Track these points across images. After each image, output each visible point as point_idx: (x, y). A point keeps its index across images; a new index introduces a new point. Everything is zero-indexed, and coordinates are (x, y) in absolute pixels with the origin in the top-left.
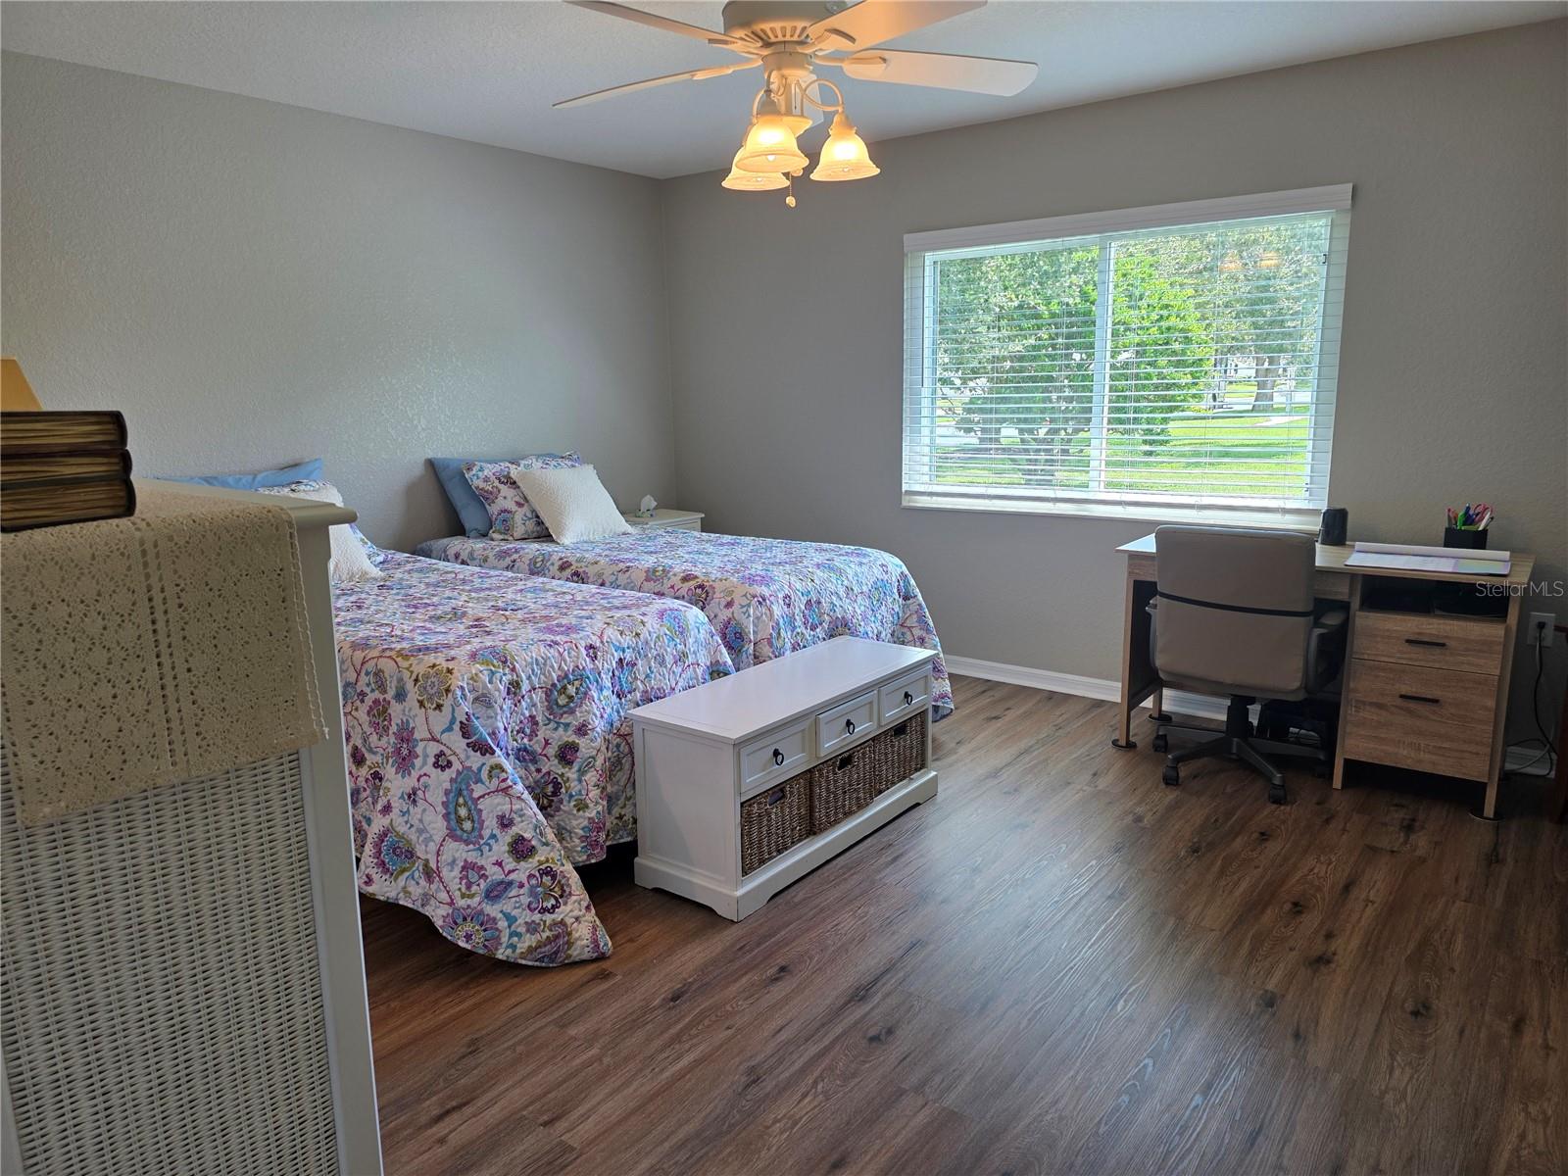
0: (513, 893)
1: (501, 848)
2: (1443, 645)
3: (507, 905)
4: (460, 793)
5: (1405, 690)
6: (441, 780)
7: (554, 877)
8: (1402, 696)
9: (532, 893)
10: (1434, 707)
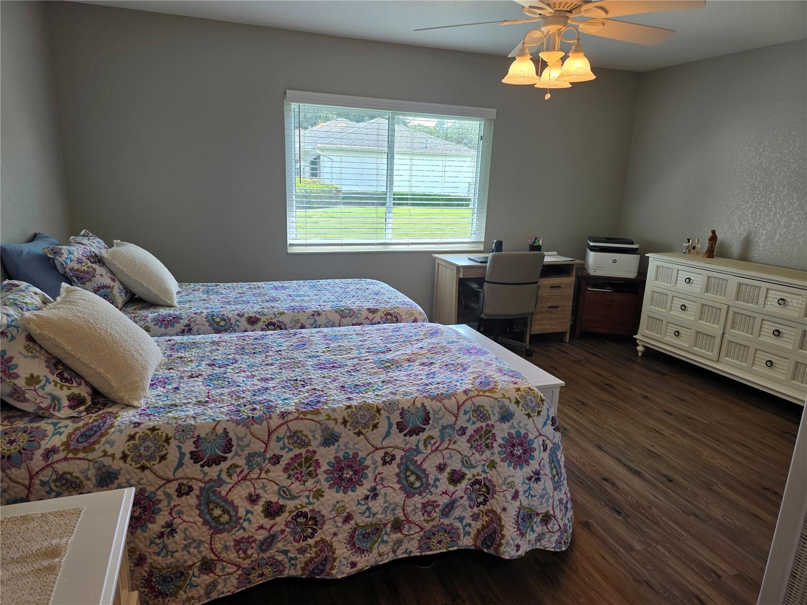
0: (458, 504)
1: (444, 484)
2: (560, 287)
3: (457, 512)
5: (549, 304)
7: (480, 483)
8: (549, 307)
9: (470, 498)
10: (557, 309)
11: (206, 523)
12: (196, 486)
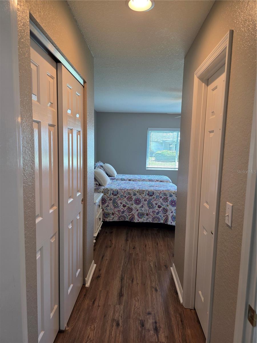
0: (160, 213)
1: (157, 208)
3: (160, 214)
4: (149, 203)
6: (146, 203)
7: (165, 209)
9: (163, 212)
11: (113, 206)
12: (112, 199)
